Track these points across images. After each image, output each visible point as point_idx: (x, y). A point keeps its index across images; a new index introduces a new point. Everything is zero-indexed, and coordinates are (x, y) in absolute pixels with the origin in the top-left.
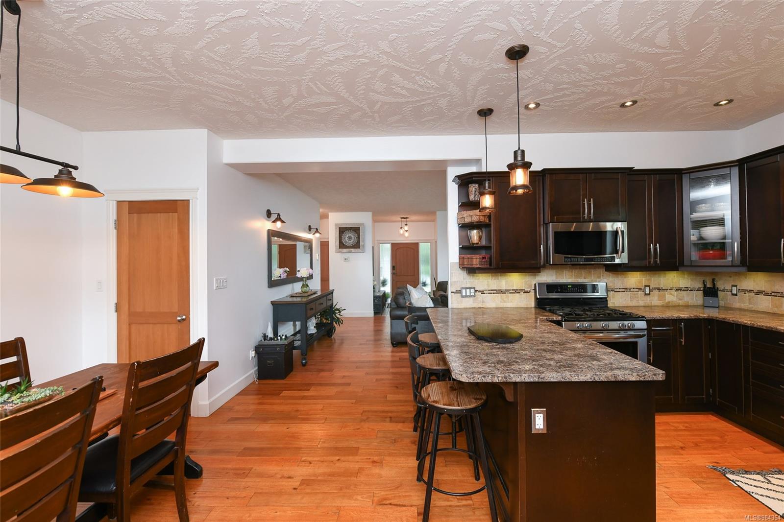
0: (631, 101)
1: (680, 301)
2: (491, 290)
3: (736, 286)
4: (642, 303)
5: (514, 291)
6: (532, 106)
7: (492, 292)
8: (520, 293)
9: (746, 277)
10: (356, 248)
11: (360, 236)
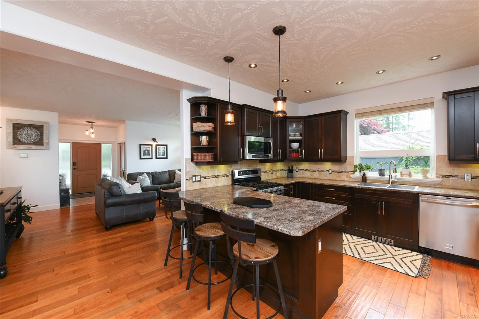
0: (287, 80)
1: (281, 176)
2: (210, 176)
3: (298, 168)
4: (270, 178)
5: (221, 176)
6: (253, 66)
7: (210, 177)
8: (224, 177)
9: (301, 164)
10: (38, 145)
11: (43, 134)
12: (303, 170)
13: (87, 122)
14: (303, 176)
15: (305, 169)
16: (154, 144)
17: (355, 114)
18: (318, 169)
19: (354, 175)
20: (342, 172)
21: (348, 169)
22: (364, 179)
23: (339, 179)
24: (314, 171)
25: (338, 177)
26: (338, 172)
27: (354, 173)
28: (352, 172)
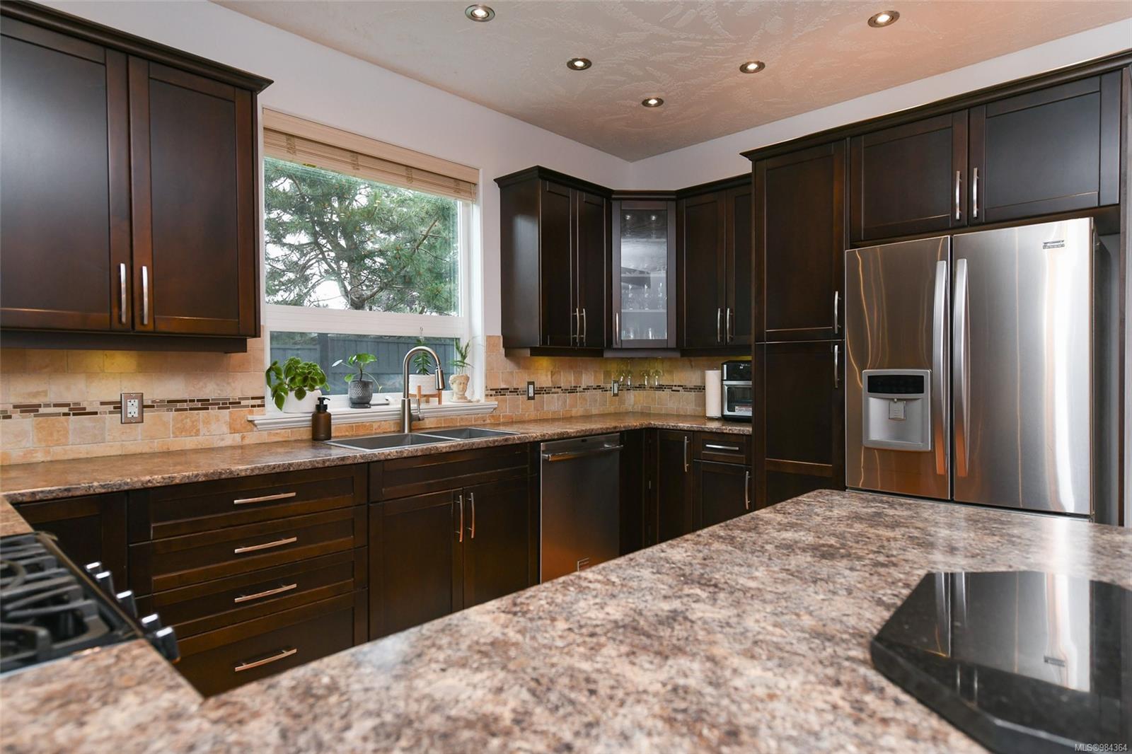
19: (267, 414)
21: (235, 390)
22: (320, 426)
23: (189, 443)
25: (181, 431)
26: (185, 405)
27: (263, 406)
28: (259, 402)
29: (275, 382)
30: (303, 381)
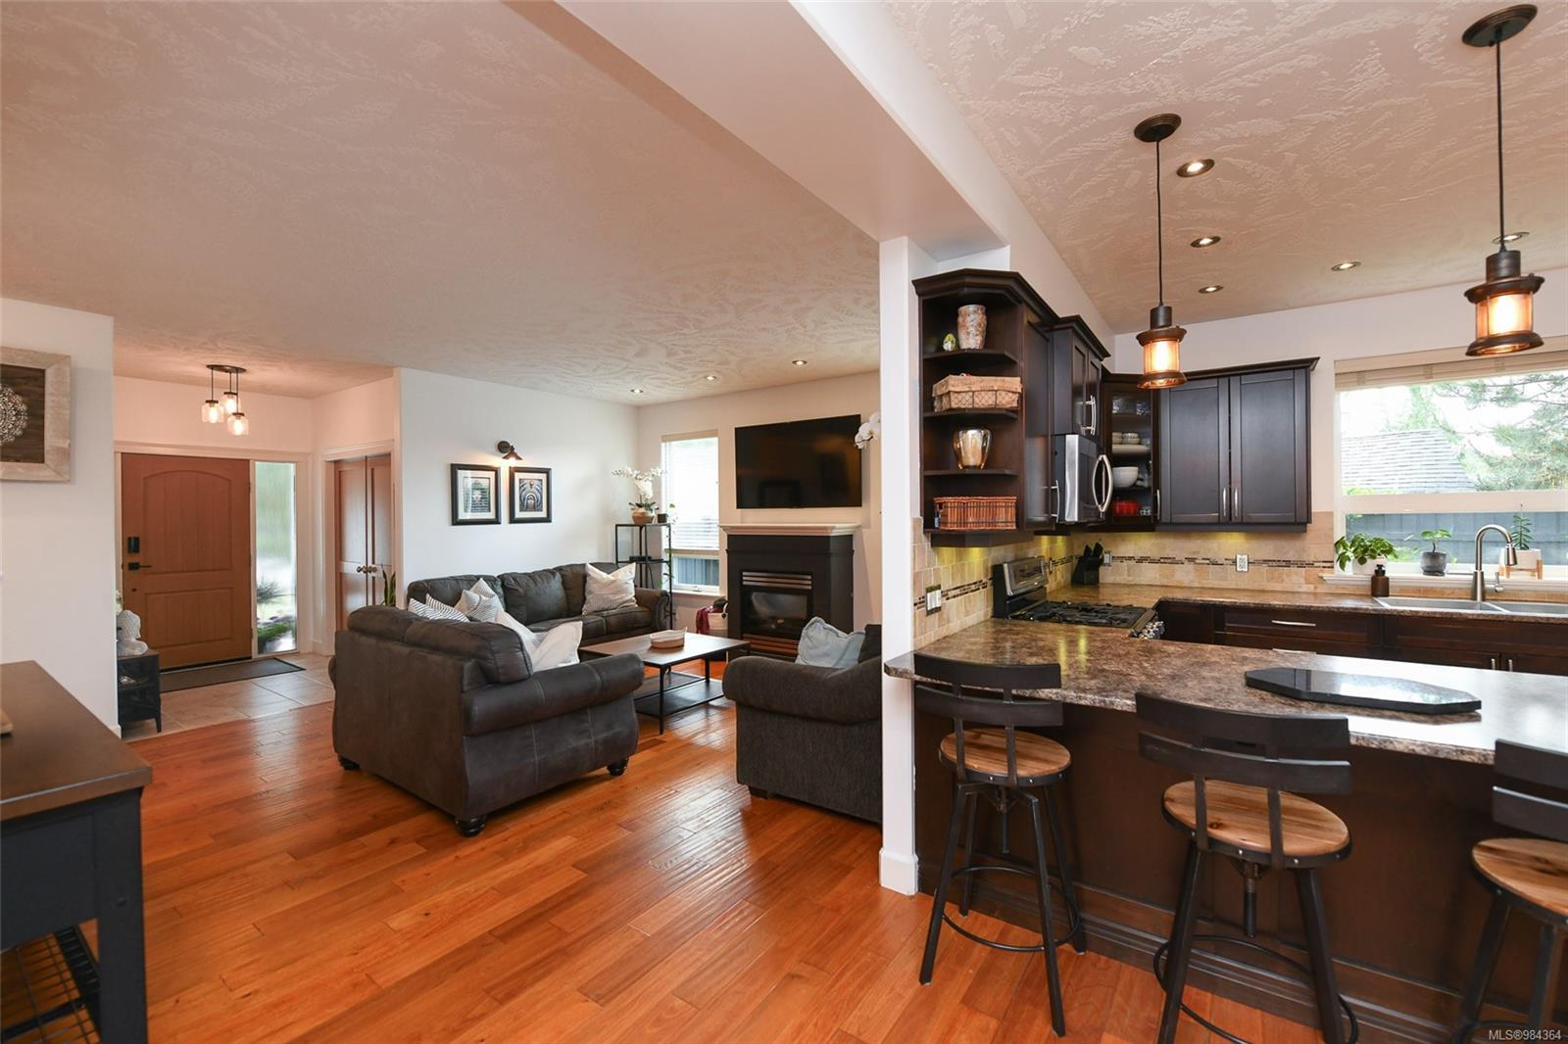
2: (956, 588)
3: (1109, 552)
5: (975, 587)
7: (958, 592)
8: (979, 589)
9: (1123, 540)
10: (17, 461)
11: (43, 408)
12: (1130, 558)
13: (212, 367)
14: (1131, 578)
15: (1140, 554)
16: (504, 465)
17: (1336, 374)
18: (1194, 553)
19: (1333, 573)
20: (1288, 564)
21: (1308, 555)
22: (1380, 584)
23: (1278, 587)
24: (1173, 561)
25: (1271, 579)
26: (1274, 564)
27: (1332, 567)
28: (1329, 565)
29: (1341, 550)
30: (1364, 553)
